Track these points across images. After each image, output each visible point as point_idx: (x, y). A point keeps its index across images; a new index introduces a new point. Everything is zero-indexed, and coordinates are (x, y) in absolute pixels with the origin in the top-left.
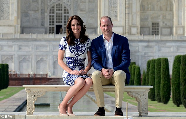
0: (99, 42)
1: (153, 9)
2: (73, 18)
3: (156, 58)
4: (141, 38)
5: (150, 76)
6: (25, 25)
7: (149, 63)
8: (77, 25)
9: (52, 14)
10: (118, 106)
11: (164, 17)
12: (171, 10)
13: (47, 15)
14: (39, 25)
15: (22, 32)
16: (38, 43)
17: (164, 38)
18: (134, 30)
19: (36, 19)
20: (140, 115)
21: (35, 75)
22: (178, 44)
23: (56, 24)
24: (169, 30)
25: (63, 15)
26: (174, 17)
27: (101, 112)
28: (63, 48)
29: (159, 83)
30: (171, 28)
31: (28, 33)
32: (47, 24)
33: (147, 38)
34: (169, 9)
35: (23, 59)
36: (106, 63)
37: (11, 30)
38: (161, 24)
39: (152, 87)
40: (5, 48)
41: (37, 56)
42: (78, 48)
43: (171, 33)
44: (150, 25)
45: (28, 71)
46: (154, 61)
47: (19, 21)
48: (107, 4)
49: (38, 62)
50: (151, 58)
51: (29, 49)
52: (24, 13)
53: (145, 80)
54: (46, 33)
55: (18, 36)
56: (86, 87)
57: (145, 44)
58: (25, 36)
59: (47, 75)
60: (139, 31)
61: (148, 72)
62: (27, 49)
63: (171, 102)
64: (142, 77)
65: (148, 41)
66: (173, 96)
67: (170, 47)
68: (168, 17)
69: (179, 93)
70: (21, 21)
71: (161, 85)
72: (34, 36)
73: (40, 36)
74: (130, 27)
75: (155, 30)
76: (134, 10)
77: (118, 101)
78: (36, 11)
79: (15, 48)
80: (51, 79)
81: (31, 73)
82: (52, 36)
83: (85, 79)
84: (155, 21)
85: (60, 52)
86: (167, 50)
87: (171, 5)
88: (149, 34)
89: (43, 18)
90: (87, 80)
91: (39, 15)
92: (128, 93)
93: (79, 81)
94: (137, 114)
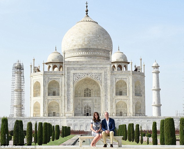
0: (104, 121)
1: (120, 107)
2: (95, 113)
3: (122, 124)
4: (116, 117)
5: (120, 131)
6: (76, 113)
7: (119, 126)
8: (97, 115)
9: (85, 109)
10: (111, 144)
11: (124, 110)
12: (127, 107)
13: (83, 109)
14: (81, 113)
15: (75, 116)
16: (80, 119)
17: (124, 117)
18: (114, 115)
19: (80, 111)
20: (119, 147)
21: (79, 130)
22: (129, 119)
23: (86, 112)
24: (126, 114)
25: (89, 109)
26: (128, 110)
27: (105, 146)
28: (92, 123)
29: (123, 133)
30: (127, 114)
31: (77, 116)
32: (83, 113)
33: (118, 117)
34: (126, 107)
35: (75, 125)
36: (107, 128)
37: (71, 115)
38: (123, 112)
39: (123, 137)
40: (69, 121)
41: (80, 124)
42: (97, 123)
43: (127, 116)
44: (119, 112)
45: (77, 129)
46: (121, 125)
47: (74, 112)
48: (104, 105)
49: (80, 126)
50: (120, 124)
51: (77, 121)
52: (75, 109)
53: (118, 132)
54: (83, 116)
55: (73, 117)
56: (100, 137)
57: (118, 119)
58: (76, 117)
59: (84, 130)
60: (115, 115)
61: (119, 129)
62: (76, 121)
63: (127, 140)
64: (117, 131)
65: (119, 118)
66: (128, 138)
67: (126, 120)
68: (125, 110)
69: (130, 137)
70: (74, 111)
71: (124, 134)
72: (79, 117)
73: (81, 117)
74: (112, 114)
75: (121, 114)
76: (113, 108)
77: (111, 142)
78: (79, 108)
79: (73, 121)
80: (85, 132)
81: (78, 130)
82: (85, 117)
83: (99, 134)
84: (121, 111)
85: (91, 125)
86: (125, 121)
87: (127, 105)
88: (119, 116)
89: (82, 111)
90: (100, 135)
91: (80, 110)
92: (115, 139)
93: (97, 135)
94: (117, 146)
